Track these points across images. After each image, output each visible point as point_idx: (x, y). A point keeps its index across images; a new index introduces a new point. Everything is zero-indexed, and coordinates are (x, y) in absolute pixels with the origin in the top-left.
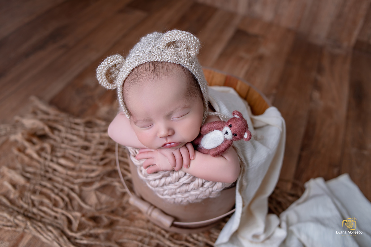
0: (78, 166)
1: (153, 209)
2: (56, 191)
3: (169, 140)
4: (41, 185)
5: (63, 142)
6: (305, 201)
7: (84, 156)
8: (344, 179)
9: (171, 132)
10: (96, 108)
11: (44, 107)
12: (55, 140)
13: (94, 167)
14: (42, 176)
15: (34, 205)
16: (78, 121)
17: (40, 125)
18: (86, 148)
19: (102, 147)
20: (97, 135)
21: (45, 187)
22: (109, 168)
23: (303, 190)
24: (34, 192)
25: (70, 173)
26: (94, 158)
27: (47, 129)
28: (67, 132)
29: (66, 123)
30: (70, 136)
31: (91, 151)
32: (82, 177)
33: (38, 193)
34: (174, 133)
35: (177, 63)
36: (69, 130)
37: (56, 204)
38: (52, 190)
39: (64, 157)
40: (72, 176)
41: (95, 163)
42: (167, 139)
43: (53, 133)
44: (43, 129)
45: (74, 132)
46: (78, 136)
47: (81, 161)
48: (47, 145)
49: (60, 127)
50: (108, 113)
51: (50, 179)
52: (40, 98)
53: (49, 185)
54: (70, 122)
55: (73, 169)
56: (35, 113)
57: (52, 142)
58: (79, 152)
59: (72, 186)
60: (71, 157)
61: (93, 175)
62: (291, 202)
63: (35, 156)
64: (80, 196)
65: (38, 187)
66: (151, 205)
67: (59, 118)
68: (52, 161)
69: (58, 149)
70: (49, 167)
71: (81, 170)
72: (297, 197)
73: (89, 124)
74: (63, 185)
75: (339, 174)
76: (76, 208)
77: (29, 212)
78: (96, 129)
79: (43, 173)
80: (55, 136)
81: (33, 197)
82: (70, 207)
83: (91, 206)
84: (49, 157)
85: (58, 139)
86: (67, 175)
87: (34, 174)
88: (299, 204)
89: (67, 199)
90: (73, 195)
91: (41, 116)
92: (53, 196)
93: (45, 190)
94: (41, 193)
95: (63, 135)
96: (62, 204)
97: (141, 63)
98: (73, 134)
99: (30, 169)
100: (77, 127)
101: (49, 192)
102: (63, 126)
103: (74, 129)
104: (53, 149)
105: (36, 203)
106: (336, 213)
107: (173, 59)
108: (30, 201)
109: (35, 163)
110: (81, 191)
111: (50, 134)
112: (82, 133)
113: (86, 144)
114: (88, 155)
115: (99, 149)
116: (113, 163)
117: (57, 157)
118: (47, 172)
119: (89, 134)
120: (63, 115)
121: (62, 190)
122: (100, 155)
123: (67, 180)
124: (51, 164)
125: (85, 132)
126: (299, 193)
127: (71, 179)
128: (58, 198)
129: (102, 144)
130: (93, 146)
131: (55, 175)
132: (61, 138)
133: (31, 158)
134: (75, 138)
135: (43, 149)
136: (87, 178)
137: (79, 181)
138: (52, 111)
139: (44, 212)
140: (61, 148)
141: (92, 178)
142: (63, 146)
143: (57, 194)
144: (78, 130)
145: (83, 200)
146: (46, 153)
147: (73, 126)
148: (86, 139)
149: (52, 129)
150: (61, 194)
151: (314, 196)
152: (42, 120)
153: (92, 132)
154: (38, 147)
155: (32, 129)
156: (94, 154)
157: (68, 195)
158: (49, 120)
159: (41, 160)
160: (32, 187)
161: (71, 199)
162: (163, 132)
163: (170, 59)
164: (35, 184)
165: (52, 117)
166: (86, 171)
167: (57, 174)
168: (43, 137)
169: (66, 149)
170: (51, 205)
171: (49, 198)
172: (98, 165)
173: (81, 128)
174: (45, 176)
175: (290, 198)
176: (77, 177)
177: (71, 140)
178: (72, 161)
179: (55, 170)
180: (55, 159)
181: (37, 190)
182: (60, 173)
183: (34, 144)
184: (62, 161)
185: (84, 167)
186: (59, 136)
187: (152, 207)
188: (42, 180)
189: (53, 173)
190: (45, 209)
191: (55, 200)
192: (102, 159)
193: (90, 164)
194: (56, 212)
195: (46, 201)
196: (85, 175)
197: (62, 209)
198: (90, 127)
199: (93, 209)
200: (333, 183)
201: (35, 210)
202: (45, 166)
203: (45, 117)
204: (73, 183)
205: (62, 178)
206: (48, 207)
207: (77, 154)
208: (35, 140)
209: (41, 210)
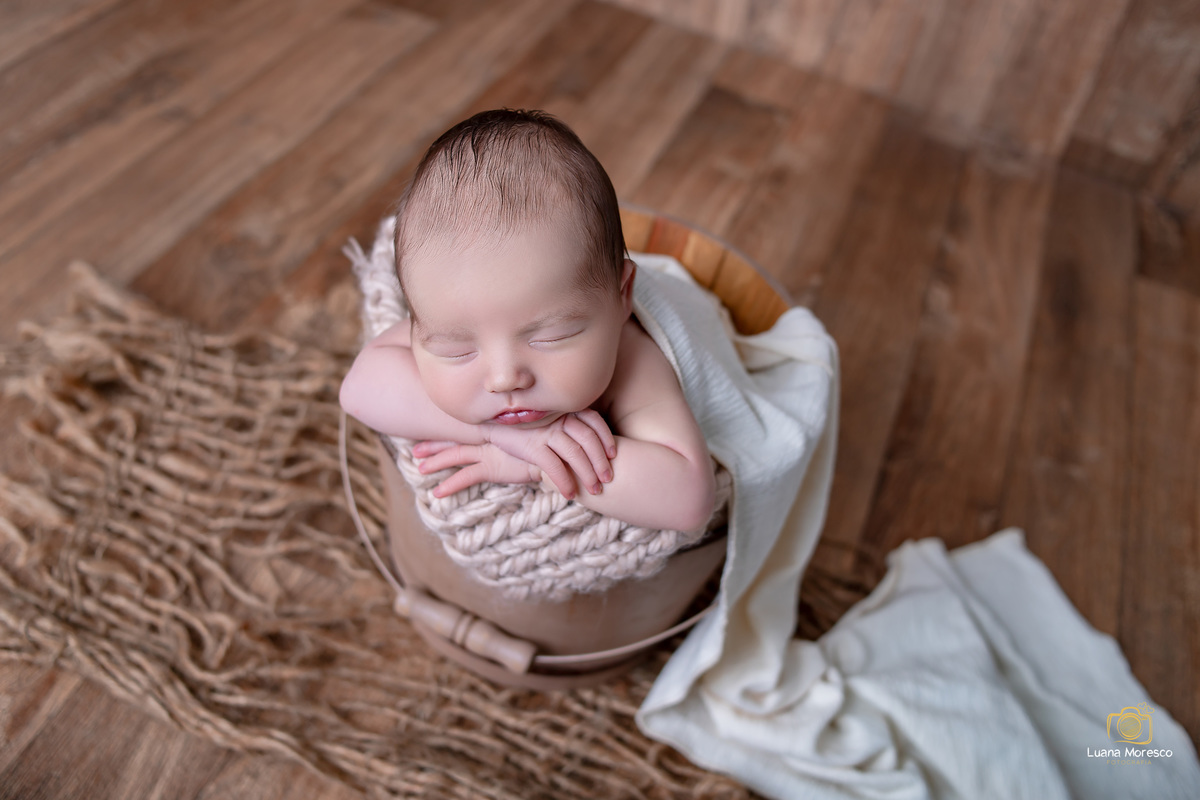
0: (218, 480)
2: (155, 550)
3: (518, 402)
4: (108, 530)
5: (170, 406)
6: (886, 603)
7: (237, 450)
8: (1007, 544)
9: (526, 380)
10: (273, 309)
11: (109, 297)
12: (145, 399)
13: (268, 485)
14: (111, 505)
15: (87, 591)
16: (213, 341)
17: (102, 351)
18: (242, 425)
19: (289, 423)
20: (274, 387)
21: (121, 536)
23: (881, 573)
24: (89, 551)
25: (194, 497)
26: (265, 454)
27: (121, 364)
28: (182, 376)
29: (178, 348)
30: (190, 387)
31: (258, 433)
32: (232, 513)
33: (99, 553)
34: (532, 383)
36: (189, 370)
37: (154, 589)
38: (144, 549)
39: (175, 449)
40: (201, 508)
41: (268, 470)
42: (510, 399)
43: (139, 376)
44: (110, 365)
45: (203, 375)
46: (216, 387)
47: (228, 464)
48: (122, 415)
49: (161, 360)
50: (312, 324)
51: (136, 515)
52: (102, 272)
53: (133, 532)
54: (193, 347)
55: (204, 487)
56: (82, 312)
57: (136, 404)
58: (218, 435)
59: (203, 538)
60: (197, 451)
61: (264, 508)
62: (845, 607)
63: (88, 444)
64: (229, 568)
65: (101, 538)
67: (157, 332)
68: (139, 460)
69: (156, 427)
70: (132, 478)
71: (227, 490)
72: (862, 591)
73: (249, 351)
74: (177, 532)
75: (996, 528)
76: (217, 603)
77: (73, 609)
78: (269, 369)
79: (113, 496)
80: (146, 386)
81: (84, 566)
82: (197, 599)
83: (262, 597)
84: (130, 450)
85: (154, 394)
86: (186, 503)
87: (89, 498)
88: (866, 613)
89: (187, 576)
90: (207, 563)
91: (101, 324)
92: (145, 563)
93: (121, 547)
94: (110, 555)
95: (171, 383)
96: (172, 589)
98: (201, 382)
99: (77, 485)
100: (210, 360)
101: (133, 552)
102: (171, 355)
103: (204, 366)
104: (142, 427)
105: (94, 585)
106: (974, 640)
108: (75, 578)
109: (86, 467)
110: (229, 553)
111: (132, 381)
112: (229, 380)
113: (240, 411)
114: (247, 445)
115: (279, 429)
116: (324, 480)
117: (152, 448)
118: (126, 492)
119: (250, 384)
120: (169, 326)
121: (172, 550)
122: (282, 447)
123: (189, 520)
124: (138, 471)
125: (238, 375)
126: (869, 580)
127: (201, 517)
128: (160, 572)
129: (289, 412)
130: (262, 418)
131: (151, 504)
132: (167, 393)
133: (76, 451)
134: (206, 392)
135: (110, 425)
136: (247, 516)
137: (222, 523)
138: (136, 313)
139: (118, 611)
140: (165, 423)
141: (261, 518)
142: (171, 416)
143: (158, 561)
144: (217, 371)
145: (238, 578)
146: (122, 436)
147: (201, 357)
148: (240, 398)
149: (139, 365)
150: (169, 559)
151: (912, 591)
152: (105, 336)
153: (260, 378)
154: (94, 418)
155: (76, 364)
156: (265, 443)
157: (191, 565)
158: (126, 337)
159: (108, 459)
160: (81, 536)
161: (200, 576)
162: (502, 377)
164: (92, 529)
165: (134, 329)
166: (245, 494)
167: (157, 500)
168: (109, 388)
169: (179, 425)
170: (138, 592)
171: (132, 569)
172: (277, 477)
173: (226, 365)
174: (121, 507)
175: (841, 594)
176: (219, 512)
177: (196, 401)
178: (201, 463)
179: (149, 489)
180: (148, 456)
181: (98, 544)
182: (166, 497)
183: (82, 409)
184: (171, 463)
185: (237, 481)
186: (156, 385)
188: (112, 516)
189: (143, 497)
190: (120, 601)
191: (151, 576)
192: (290, 461)
193: (252, 472)
194: (157, 612)
195: (124, 578)
196: (240, 506)
197: (174, 602)
198: (252, 363)
199: (270, 607)
200: (973, 557)
201: (90, 605)
202: (119, 475)
203: (116, 327)
204: (206, 530)
205: (173, 514)
206: (130, 597)
207: (213, 443)
208: (85, 397)
209: (107, 606)
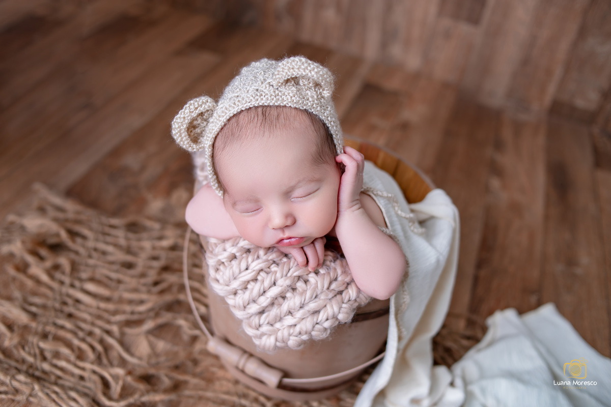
0: (116, 295)
1: (248, 358)
2: (81, 334)
3: (288, 233)
4: (55, 324)
5: (90, 257)
6: (491, 344)
7: (126, 279)
8: (548, 311)
9: (292, 221)
10: (142, 203)
11: (57, 200)
12: (77, 253)
13: (144, 296)
14: (56, 310)
15: (44, 359)
16: (115, 221)
17: (53, 227)
18: (129, 266)
19: (156, 264)
20: (147, 244)
21: (62, 327)
22: (168, 298)
23: (484, 330)
24: (45, 336)
25: (103, 305)
26: (143, 281)
27: (64, 235)
28: (97, 240)
29: (95, 225)
30: (102, 246)
31: (139, 270)
32: (124, 312)
33: (50, 337)
34: (294, 222)
35: (301, 108)
36: (101, 237)
37: (81, 356)
38: (75, 334)
39: (92, 280)
40: (106, 311)
41: (144, 289)
42: (283, 231)
43: (74, 241)
44: (57, 235)
45: (109, 239)
46: (116, 245)
47: (122, 287)
48: (64, 261)
49: (85, 232)
50: (164, 210)
51: (70, 316)
52: (51, 186)
53: (68, 325)
54: (102, 224)
55: (108, 300)
56: (42, 210)
57: (73, 256)
58: (117, 271)
59: (107, 327)
60: (105, 280)
61: (142, 308)
62: (467, 349)
63: (44, 278)
64: (122, 343)
65: (50, 329)
66: (245, 352)
67: (83, 217)
68: (72, 286)
69: (82, 268)
70: (69, 296)
71: (121, 301)
72: (475, 340)
73: (133, 227)
74: (93, 324)
75: (539, 304)
76: (115, 362)
77: (37, 369)
78: (144, 235)
79: (57, 305)
80: (77, 245)
81: (42, 345)
82: (105, 361)
83: (140, 358)
84: (67, 280)
85: (82, 251)
86: (98, 308)
87: (44, 307)
88: (479, 351)
89: (99, 348)
90: (110, 341)
91: (52, 213)
92: (76, 342)
93: (62, 333)
94: (57, 338)
95: (91, 244)
96: (91, 355)
97: (243, 109)
98: (107, 243)
99: (37, 300)
100: (113, 232)
101: (69, 336)
102: (91, 229)
103: (109, 235)
104: (74, 267)
105: (48, 355)
106: (539, 363)
107: (295, 101)
108: (37, 351)
109: (44, 290)
110: (123, 334)
111: (69, 243)
112: (122, 242)
113: (129, 258)
114: (133, 276)
115: (150, 267)
116: (175, 289)
117: (81, 280)
118: (65, 303)
119: (134, 244)
120: (88, 214)
121: (90, 334)
122: (152, 276)
123: (99, 317)
124: (72, 292)
125: (127, 239)
126: (479, 334)
127: (106, 315)
128: (84, 346)
129: (155, 258)
130: (141, 262)
131: (79, 309)
132: (87, 249)
133: (38, 281)
134: (110, 249)
135: (57, 267)
136: (132, 313)
137: (119, 318)
138: (71, 207)
139: (62, 369)
140: (87, 265)
141: (140, 313)
142: (91, 262)
143: (83, 340)
144: (117, 237)
145: (127, 349)
146: (63, 273)
147: (107, 230)
148: (129, 251)
149: (73, 234)
150: (89, 339)
151: (503, 338)
152: (56, 220)
153: (139, 240)
154: (48, 264)
155: (39, 235)
156: (143, 275)
157: (101, 341)
158: (67, 220)
159: (55, 285)
160: (40, 328)
161: (107, 348)
162: (278, 220)
163: (290, 102)
164: (46, 324)
165: (71, 216)
166: (130, 302)
167: (82, 307)
168: (56, 248)
169: (95, 267)
170: (72, 358)
171: (69, 345)
172: (149, 292)
173: (120, 233)
174: (62, 311)
175: (465, 342)
176: (115, 313)
177: (104, 253)
178: (106, 286)
179: (78, 301)
180: (77, 283)
181: (49, 332)
182: (87, 305)
183: (41, 258)
184: (91, 287)
185: (127, 296)
186: (83, 246)
187: (246, 356)
188: (57, 317)
189: (74, 306)
190: (63, 364)
191: (80, 349)
192: (156, 283)
193: (135, 290)
194: (83, 369)
195: (65, 351)
196: (128, 308)
197: (92, 363)
198: (135, 232)
199: (144, 363)
200: (532, 318)
201: (46, 366)
202: (61, 294)
203: (60, 215)
204: (109, 322)
205: (90, 314)
206: (68, 361)
207: (114, 275)
208: (43, 252)
209: (56, 366)
